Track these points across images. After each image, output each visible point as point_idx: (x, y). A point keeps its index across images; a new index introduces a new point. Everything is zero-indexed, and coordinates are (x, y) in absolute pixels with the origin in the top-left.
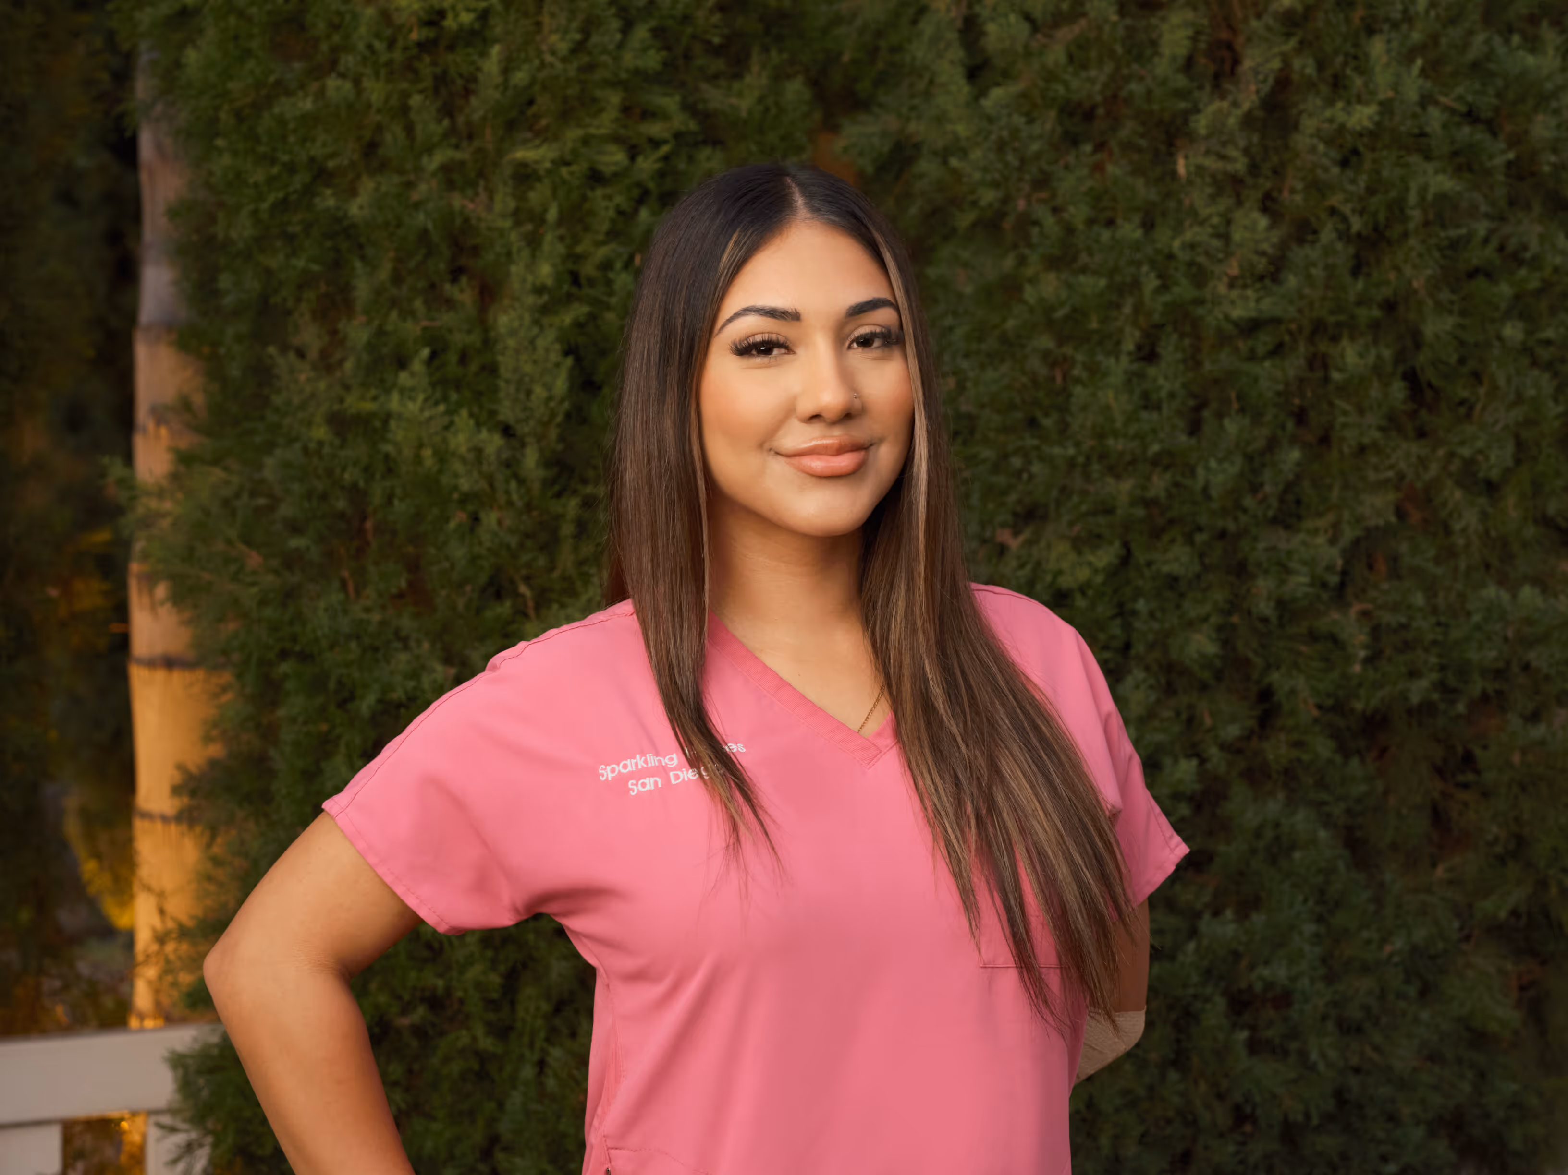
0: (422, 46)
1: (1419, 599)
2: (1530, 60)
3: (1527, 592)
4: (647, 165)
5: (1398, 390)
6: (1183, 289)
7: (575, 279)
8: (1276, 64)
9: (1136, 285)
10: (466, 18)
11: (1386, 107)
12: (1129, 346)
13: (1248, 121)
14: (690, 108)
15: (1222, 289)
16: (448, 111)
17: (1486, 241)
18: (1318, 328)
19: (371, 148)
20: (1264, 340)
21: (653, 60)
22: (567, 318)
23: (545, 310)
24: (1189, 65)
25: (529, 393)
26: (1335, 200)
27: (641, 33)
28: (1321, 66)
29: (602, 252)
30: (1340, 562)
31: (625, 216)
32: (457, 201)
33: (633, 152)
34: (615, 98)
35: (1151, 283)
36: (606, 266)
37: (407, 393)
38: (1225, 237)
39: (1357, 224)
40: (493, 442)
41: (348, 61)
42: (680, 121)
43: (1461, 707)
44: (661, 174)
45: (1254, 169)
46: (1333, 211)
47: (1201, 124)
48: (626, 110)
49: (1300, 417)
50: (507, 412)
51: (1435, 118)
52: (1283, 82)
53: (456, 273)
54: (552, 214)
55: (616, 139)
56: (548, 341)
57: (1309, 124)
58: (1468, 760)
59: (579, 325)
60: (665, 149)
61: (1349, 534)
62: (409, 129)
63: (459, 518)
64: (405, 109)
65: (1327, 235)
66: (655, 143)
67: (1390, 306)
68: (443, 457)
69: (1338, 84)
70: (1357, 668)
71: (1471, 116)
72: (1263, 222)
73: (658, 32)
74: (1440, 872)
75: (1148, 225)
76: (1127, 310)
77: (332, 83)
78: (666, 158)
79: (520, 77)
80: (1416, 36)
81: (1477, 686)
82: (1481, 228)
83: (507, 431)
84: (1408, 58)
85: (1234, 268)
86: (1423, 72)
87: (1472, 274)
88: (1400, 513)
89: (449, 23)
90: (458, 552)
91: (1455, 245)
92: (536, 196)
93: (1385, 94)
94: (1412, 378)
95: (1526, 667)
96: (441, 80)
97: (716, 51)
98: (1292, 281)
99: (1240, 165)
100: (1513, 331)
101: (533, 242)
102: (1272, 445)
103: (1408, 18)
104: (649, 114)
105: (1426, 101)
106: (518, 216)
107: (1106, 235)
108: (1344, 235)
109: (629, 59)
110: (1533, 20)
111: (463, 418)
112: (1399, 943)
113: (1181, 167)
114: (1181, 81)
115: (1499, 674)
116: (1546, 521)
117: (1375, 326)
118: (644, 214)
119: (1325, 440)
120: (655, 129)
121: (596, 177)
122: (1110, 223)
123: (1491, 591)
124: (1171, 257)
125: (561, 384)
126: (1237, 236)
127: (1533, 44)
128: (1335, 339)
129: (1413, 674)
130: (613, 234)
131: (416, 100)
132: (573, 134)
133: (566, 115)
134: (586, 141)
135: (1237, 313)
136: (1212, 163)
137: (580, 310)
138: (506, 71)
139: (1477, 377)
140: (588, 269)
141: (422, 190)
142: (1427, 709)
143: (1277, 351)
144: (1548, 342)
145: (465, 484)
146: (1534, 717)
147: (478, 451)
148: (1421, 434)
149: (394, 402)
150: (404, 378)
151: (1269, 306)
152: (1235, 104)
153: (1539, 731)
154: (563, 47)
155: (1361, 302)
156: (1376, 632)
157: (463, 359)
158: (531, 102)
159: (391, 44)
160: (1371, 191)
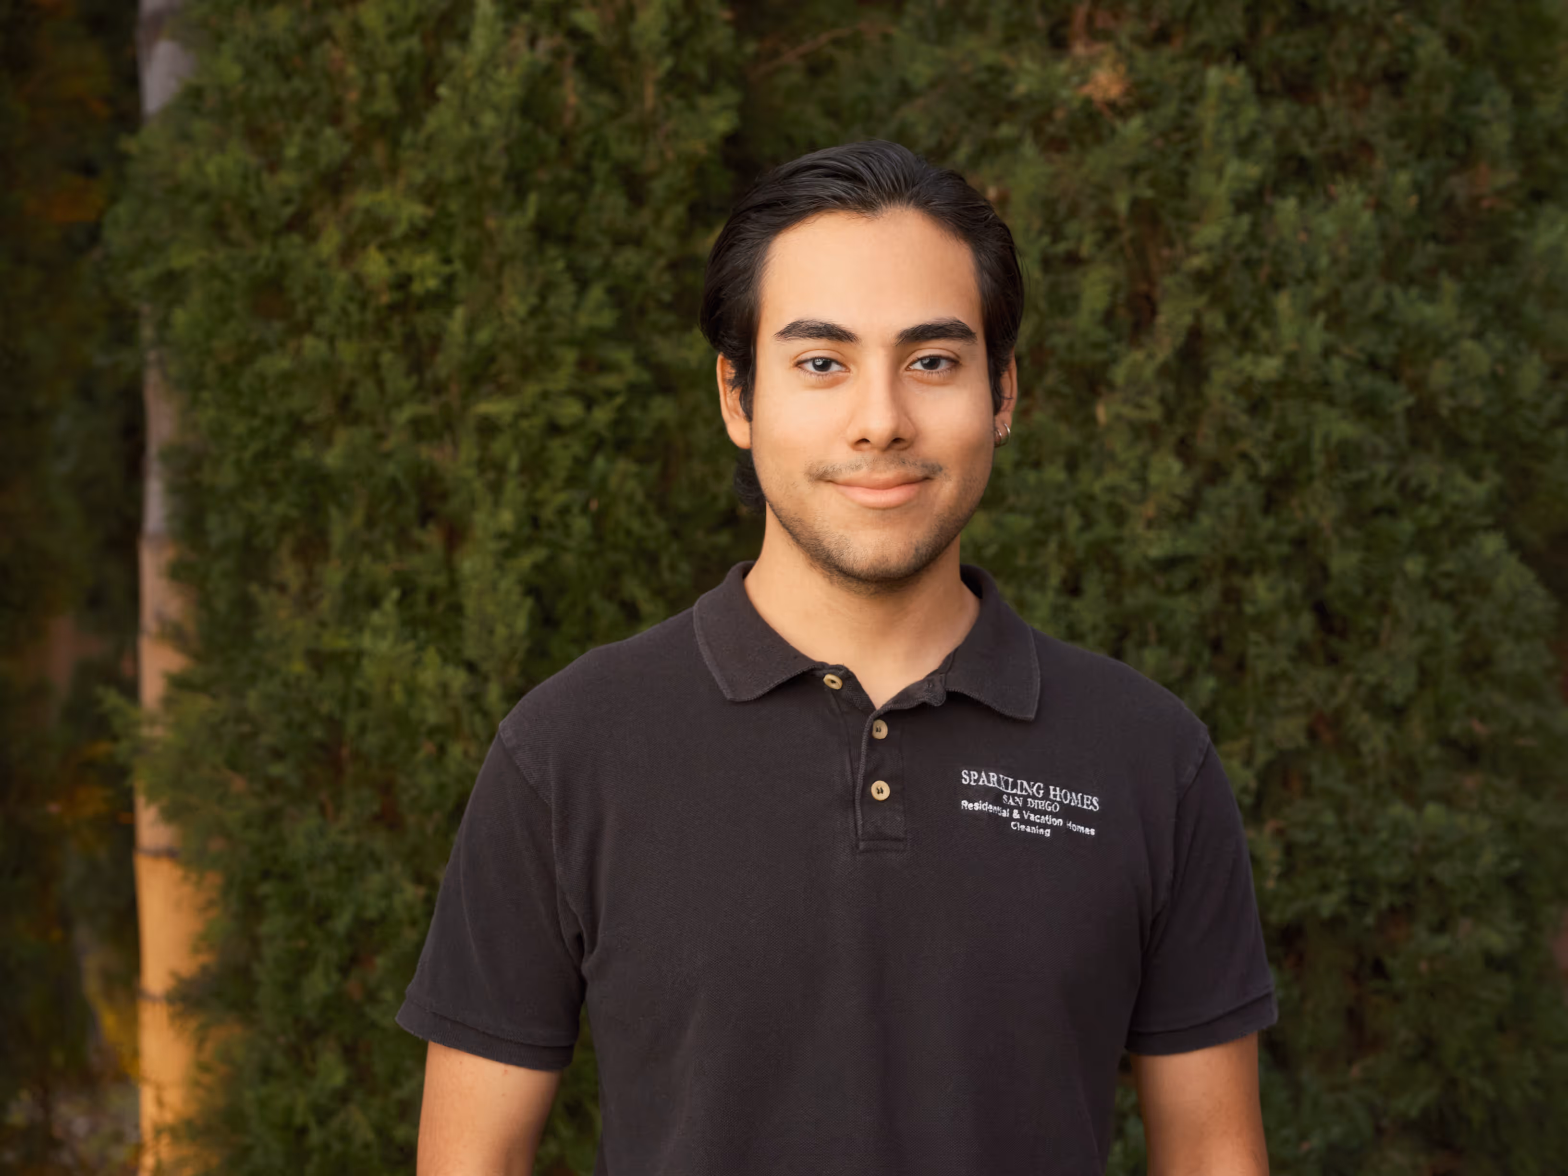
0: (393, 308)
1: (1329, 818)
2: (1428, 311)
3: (1433, 810)
4: (602, 416)
5: (1307, 622)
6: (1104, 528)
7: (535, 522)
8: (1187, 320)
9: (1060, 524)
10: (432, 283)
11: (1292, 359)
12: (1054, 580)
13: (1164, 371)
14: (643, 360)
15: (1139, 528)
16: (417, 367)
17: (1387, 481)
18: (1231, 564)
19: (344, 402)
20: (1180, 577)
21: (607, 319)
22: (526, 561)
23: (508, 554)
24: (1108, 318)
25: (491, 632)
26: (1245, 445)
27: (597, 293)
28: (1231, 317)
29: (561, 498)
30: (1253, 784)
31: (582, 463)
32: (425, 452)
33: (590, 403)
34: (570, 356)
35: (1074, 522)
36: (564, 511)
37: (379, 632)
38: (1142, 480)
39: (1265, 468)
40: (458, 679)
41: (323, 322)
42: (634, 373)
43: (1370, 920)
44: (616, 423)
45: (1169, 416)
46: (1244, 456)
47: (1119, 374)
48: (583, 364)
49: (1216, 646)
50: (471, 651)
51: (1337, 368)
52: (1195, 334)
53: (426, 517)
54: (514, 463)
55: (572, 392)
56: (509, 584)
57: (1218, 376)
58: (1379, 969)
59: (537, 567)
60: (619, 400)
61: (1262, 757)
62: (380, 384)
63: (427, 748)
64: (375, 367)
65: (1239, 476)
66: (610, 394)
67: (1300, 543)
68: (412, 691)
69: (1247, 336)
70: (1271, 884)
71: (1373, 364)
72: (1176, 466)
73: (612, 291)
74: (1356, 1071)
75: (1072, 467)
76: (1053, 546)
77: (309, 341)
78: (621, 409)
79: (483, 336)
80: (1319, 292)
81: (1384, 901)
82: (1382, 469)
83: (471, 667)
84: (1313, 310)
85: (1150, 509)
86: (1327, 327)
87: (1377, 512)
88: (1312, 734)
89: (417, 288)
90: (427, 780)
91: (1358, 487)
92: (499, 446)
93: (1290, 346)
94: (1321, 610)
95: (1431, 881)
96: (411, 338)
97: (667, 307)
98: (1206, 521)
99: (1155, 413)
100: (1414, 566)
101: (496, 488)
102: (1189, 674)
103: (1311, 275)
104: (604, 367)
105: (1328, 352)
106: (483, 464)
107: (1032, 477)
108: (1253, 477)
109: (584, 320)
110: (1433, 271)
111: (431, 656)
112: (1315, 1142)
113: (1102, 413)
114: (1100, 334)
115: (1406, 887)
116: (1448, 742)
117: (1286, 563)
118: (600, 462)
119: (1241, 666)
120: (610, 381)
121: (554, 429)
122: (1037, 465)
123: (1398, 809)
124: (1091, 498)
125: (521, 624)
126: (1154, 478)
127: (1431, 294)
128: (1248, 573)
129: (1325, 888)
130: (572, 481)
131: (387, 358)
132: (532, 390)
133: (526, 370)
134: (545, 396)
135: (1155, 552)
136: (1128, 412)
137: (539, 554)
138: (471, 328)
139: (1384, 608)
140: (548, 514)
141: (392, 442)
142: (1336, 922)
143: (1194, 586)
144: (1448, 575)
145: (432, 717)
146: (1441, 927)
147: (444, 687)
148: (1333, 660)
149: (366, 641)
150: (376, 618)
151: (1184, 545)
152: (1151, 356)
153: (1443, 942)
154: (522, 310)
155: (1273, 538)
156: (1289, 849)
157: (432, 598)
158: (492, 359)
159: (363, 305)
160: (1278, 436)
